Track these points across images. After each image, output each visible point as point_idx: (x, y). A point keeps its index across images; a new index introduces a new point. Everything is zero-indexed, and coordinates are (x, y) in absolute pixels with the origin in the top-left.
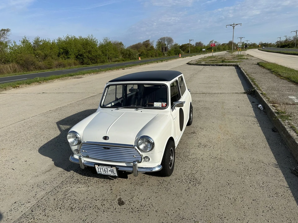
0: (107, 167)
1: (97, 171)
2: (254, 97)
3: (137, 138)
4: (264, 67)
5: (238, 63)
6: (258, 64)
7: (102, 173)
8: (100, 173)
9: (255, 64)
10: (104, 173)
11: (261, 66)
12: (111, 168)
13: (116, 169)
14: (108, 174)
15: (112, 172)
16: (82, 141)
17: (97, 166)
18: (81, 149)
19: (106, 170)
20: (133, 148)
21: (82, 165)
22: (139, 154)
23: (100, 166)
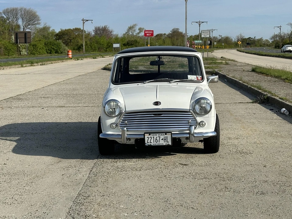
1: (146, 142)
2: (269, 106)
4: (267, 75)
5: (216, 70)
6: (253, 70)
7: (152, 144)
8: (149, 144)
9: (248, 71)
10: (155, 143)
11: (262, 73)
12: (165, 136)
13: (171, 135)
14: (159, 144)
15: (165, 140)
16: (124, 111)
17: (147, 136)
18: (121, 121)
19: (158, 139)
20: (189, 112)
21: (124, 139)
22: (195, 119)
23: (151, 134)
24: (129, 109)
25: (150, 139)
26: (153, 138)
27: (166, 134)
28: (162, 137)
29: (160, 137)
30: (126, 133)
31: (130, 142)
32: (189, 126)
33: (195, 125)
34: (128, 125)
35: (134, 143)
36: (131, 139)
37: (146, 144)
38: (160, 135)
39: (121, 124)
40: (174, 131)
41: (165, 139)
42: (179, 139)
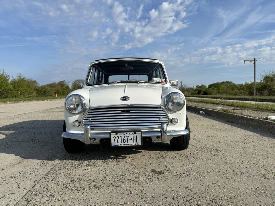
0: (129, 133)
1: (112, 142)
3: (163, 97)
7: (119, 145)
8: (116, 144)
10: (123, 143)
12: (135, 135)
13: (140, 134)
14: (127, 144)
15: (134, 140)
16: (88, 108)
17: (113, 135)
18: (85, 118)
19: (126, 138)
20: (160, 108)
21: (87, 139)
22: (167, 115)
23: (118, 133)
24: (94, 105)
25: (117, 139)
26: (120, 138)
27: (135, 133)
28: (131, 136)
29: (128, 136)
30: (90, 132)
31: (94, 141)
32: (161, 124)
33: (167, 122)
34: (93, 123)
35: (99, 143)
36: (96, 139)
37: (112, 145)
38: (129, 134)
39: (85, 122)
40: (143, 129)
41: (134, 138)
42: (150, 139)
